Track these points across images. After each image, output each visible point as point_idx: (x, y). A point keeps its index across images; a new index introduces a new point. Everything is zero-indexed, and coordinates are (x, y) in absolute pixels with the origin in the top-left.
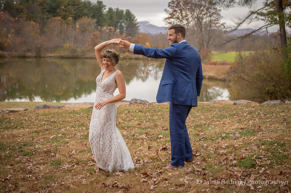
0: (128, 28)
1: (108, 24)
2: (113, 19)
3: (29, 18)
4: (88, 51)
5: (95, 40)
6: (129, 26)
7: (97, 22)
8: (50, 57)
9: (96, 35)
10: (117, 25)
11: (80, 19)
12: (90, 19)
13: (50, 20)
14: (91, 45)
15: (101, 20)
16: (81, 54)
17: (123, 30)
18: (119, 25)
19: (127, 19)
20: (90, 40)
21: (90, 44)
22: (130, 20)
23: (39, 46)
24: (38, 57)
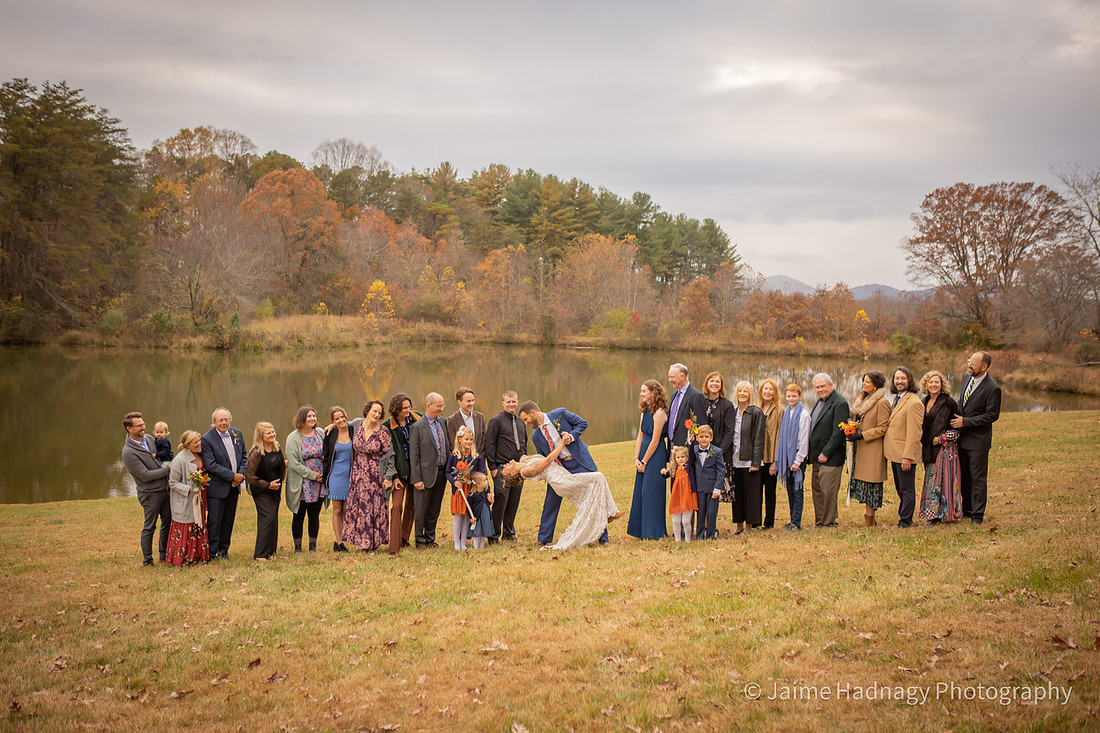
4: (685, 330)
8: (579, 344)
16: (669, 339)
23: (548, 314)
24: (547, 344)
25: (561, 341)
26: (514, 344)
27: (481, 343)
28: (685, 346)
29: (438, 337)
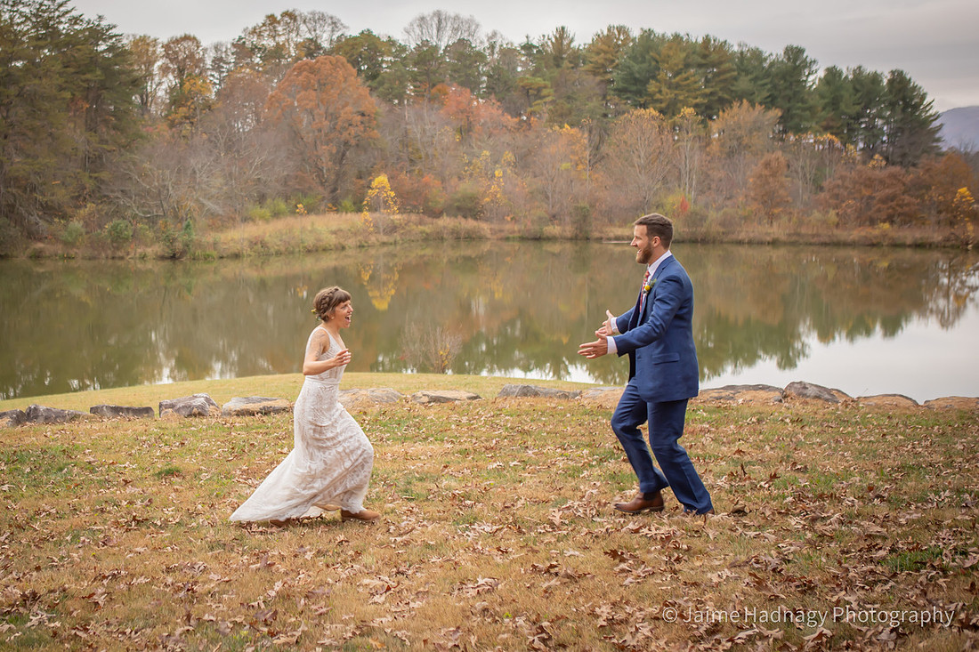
0: (899, 134)
1: (824, 123)
2: (842, 106)
3: (560, 117)
4: (746, 218)
5: (771, 180)
6: (901, 130)
7: (781, 117)
8: (617, 238)
9: (774, 164)
10: (856, 126)
11: (724, 111)
12: (758, 108)
13: (622, 118)
14: (755, 200)
15: (798, 112)
16: (721, 230)
17: (879, 142)
18: (863, 126)
19: (892, 105)
20: (751, 180)
21: (752, 194)
22: (907, 105)
23: (584, 204)
24: (581, 238)
25: (596, 235)
26: (544, 239)
27: (507, 239)
28: (740, 238)
29: (458, 233)
